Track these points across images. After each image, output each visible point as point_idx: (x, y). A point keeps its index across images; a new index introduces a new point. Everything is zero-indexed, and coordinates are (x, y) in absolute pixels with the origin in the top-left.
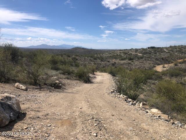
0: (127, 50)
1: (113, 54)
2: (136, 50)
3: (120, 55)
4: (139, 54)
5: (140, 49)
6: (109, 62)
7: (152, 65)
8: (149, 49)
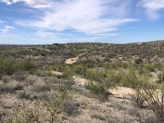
0: (34, 46)
1: (21, 50)
2: (43, 46)
3: (29, 51)
4: (46, 50)
5: (46, 45)
6: (23, 58)
7: (63, 59)
8: (53, 46)
